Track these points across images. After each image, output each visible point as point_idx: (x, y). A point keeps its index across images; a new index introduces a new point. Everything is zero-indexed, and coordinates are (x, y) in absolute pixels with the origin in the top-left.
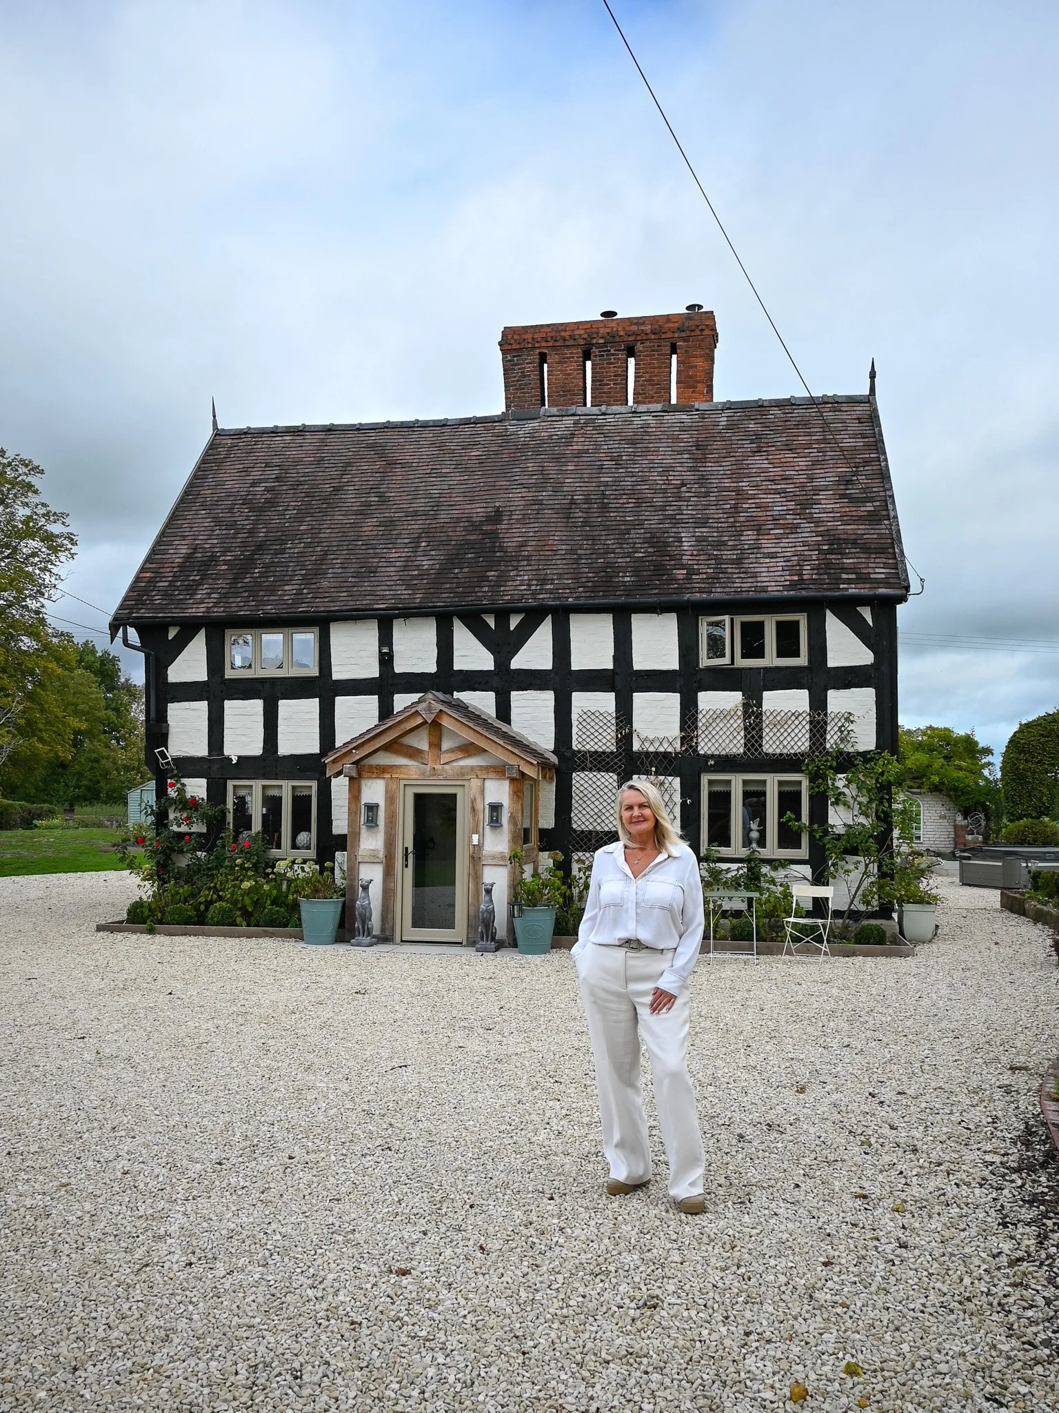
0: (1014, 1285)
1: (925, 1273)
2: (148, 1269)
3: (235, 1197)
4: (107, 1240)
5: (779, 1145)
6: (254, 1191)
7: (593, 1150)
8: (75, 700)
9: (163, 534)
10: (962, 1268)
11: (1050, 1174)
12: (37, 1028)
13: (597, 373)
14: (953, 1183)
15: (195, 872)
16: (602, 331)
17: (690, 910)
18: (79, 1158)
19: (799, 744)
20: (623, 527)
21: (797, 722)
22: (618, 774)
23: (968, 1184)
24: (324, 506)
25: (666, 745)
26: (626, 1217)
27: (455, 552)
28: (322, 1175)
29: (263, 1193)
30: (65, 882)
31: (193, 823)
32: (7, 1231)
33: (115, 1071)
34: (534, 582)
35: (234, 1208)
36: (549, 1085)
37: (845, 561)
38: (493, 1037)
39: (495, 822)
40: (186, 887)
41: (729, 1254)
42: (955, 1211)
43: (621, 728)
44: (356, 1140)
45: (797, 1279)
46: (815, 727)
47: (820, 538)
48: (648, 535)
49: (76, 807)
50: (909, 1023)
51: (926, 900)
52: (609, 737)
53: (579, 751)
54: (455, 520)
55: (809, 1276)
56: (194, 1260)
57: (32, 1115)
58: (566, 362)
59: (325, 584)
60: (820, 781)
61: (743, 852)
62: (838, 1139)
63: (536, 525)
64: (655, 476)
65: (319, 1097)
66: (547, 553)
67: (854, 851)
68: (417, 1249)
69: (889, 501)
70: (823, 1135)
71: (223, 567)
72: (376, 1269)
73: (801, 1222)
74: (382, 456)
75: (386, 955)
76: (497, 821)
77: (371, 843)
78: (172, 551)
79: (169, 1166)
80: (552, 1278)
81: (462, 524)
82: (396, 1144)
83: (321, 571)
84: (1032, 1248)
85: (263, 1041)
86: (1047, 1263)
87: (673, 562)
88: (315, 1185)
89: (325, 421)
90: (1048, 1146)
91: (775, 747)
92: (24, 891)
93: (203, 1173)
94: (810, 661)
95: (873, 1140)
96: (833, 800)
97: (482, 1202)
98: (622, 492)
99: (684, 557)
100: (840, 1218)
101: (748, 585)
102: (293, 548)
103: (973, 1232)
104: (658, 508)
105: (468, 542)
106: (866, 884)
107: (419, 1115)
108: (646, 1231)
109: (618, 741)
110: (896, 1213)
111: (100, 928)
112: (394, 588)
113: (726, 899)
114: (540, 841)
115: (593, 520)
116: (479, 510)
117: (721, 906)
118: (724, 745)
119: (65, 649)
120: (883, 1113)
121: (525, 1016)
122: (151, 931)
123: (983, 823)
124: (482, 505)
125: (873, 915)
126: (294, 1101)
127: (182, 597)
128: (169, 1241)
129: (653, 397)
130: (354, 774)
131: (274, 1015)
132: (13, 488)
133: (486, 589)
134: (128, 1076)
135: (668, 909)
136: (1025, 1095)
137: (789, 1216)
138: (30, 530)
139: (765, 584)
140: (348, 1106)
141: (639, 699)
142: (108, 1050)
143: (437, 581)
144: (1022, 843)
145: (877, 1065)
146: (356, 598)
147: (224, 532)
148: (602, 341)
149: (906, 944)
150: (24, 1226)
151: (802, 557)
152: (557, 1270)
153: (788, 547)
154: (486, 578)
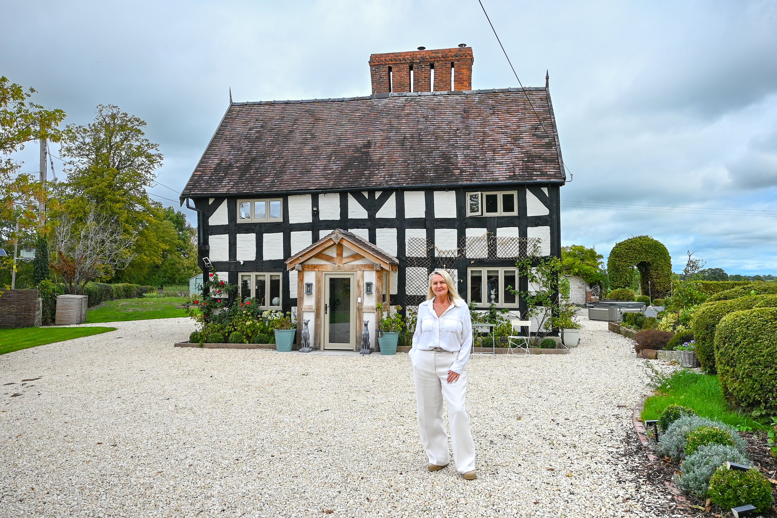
0: (626, 511)
1: (583, 507)
2: (203, 513)
3: (245, 476)
4: (181, 499)
5: (510, 445)
6: (255, 473)
7: (420, 449)
8: (163, 235)
9: (206, 153)
10: (601, 504)
11: (640, 457)
12: (146, 394)
13: (416, 76)
14: (594, 462)
15: (223, 317)
16: (418, 56)
17: (465, 333)
18: (167, 459)
19: (514, 253)
20: (429, 150)
21: (513, 243)
22: (428, 268)
23: (601, 463)
24: (285, 140)
25: (450, 254)
26: (438, 482)
27: (348, 162)
28: (288, 464)
29: (259, 474)
30: (159, 323)
31: (222, 293)
32: (131, 496)
33: (185, 415)
34: (387, 176)
35: (245, 482)
36: (398, 418)
37: (535, 166)
38: (369, 395)
39: (369, 291)
40: (218, 325)
41: (488, 499)
42: (596, 476)
43: (429, 246)
44: (304, 447)
45: (522, 511)
46: (521, 245)
47: (523, 155)
48: (442, 154)
49: (164, 287)
50: (569, 385)
51: (574, 327)
52: (423, 251)
53: (409, 257)
54: (348, 147)
55: (527, 509)
56: (225, 508)
57: (143, 438)
58: (401, 71)
59: (286, 177)
60: (524, 270)
61: (488, 305)
62: (538, 442)
63: (388, 149)
64: (444, 126)
65: (286, 426)
66: (393, 162)
67: (540, 304)
68: (336, 500)
69: (556, 137)
70: (531, 440)
71: (236, 169)
72: (316, 511)
73: (522, 483)
74: (313, 116)
75: (316, 356)
76: (370, 291)
77: (309, 302)
78: (210, 162)
79: (212, 461)
80: (403, 513)
81: (352, 148)
82: (324, 449)
83: (283, 171)
84: (634, 493)
85: (257, 399)
86: (641, 500)
87: (453, 167)
88: (285, 470)
89: (285, 99)
90: (638, 443)
91: (502, 254)
92: (139, 328)
93: (229, 465)
94: (519, 214)
95: (555, 442)
96: (530, 279)
97: (367, 476)
98: (428, 133)
99: (459, 164)
100: (541, 480)
101: (489, 177)
102: (270, 160)
103: (605, 486)
104: (446, 141)
105: (355, 157)
106: (546, 320)
107: (335, 434)
108: (448, 489)
109: (428, 252)
110: (568, 477)
111: (176, 345)
112: (319, 179)
113: (480, 327)
114: (390, 301)
115: (415, 146)
116: (360, 142)
117: (477, 331)
118: (478, 254)
119: (158, 210)
120: (559, 429)
121: (385, 385)
122: (201, 346)
123: (599, 290)
124: (361, 139)
125: (550, 334)
126: (274, 428)
127: (215, 184)
128: (213, 499)
129: (443, 88)
130: (301, 269)
131: (263, 386)
132: (132, 132)
133: (364, 179)
134: (191, 417)
135: (455, 332)
136: (626, 419)
137: (517, 480)
138: (140, 152)
139: (497, 177)
140: (300, 430)
141: (438, 232)
142: (181, 405)
143: (340, 176)
144: (617, 300)
145: (555, 406)
146: (300, 184)
147: (236, 152)
148: (418, 61)
149: (565, 348)
150: (140, 493)
151: (515, 164)
152: (405, 509)
153: (508, 159)
154: (364, 174)
